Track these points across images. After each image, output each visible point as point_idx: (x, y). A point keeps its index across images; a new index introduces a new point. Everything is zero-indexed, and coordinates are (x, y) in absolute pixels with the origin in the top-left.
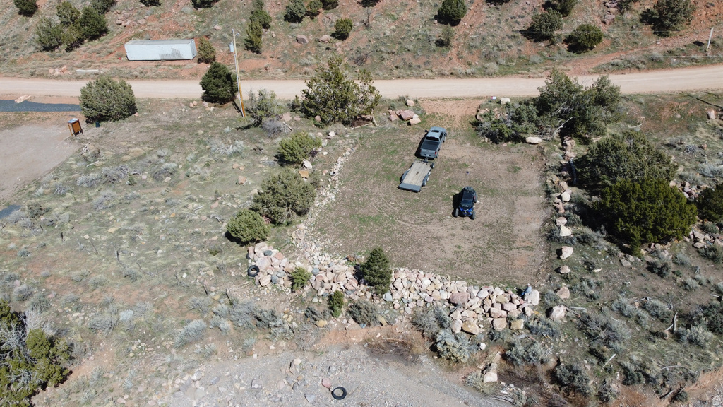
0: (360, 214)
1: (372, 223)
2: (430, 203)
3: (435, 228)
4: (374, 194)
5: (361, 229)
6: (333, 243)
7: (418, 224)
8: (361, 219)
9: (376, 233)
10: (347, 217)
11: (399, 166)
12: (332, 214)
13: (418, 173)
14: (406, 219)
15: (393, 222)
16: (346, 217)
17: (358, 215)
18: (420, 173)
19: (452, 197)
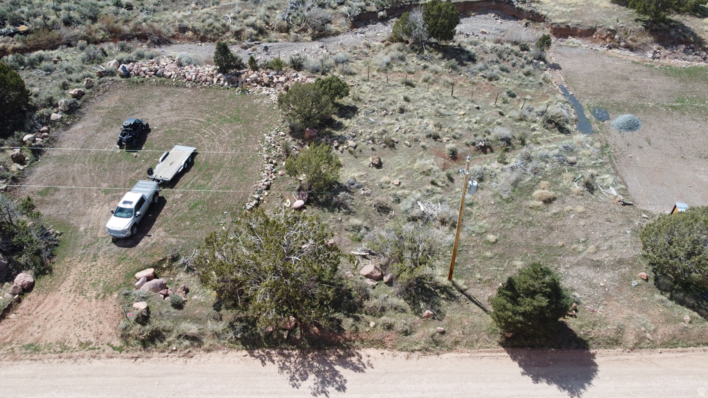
0: (239, 124)
1: (228, 117)
2: (168, 140)
3: (172, 118)
4: (225, 144)
5: (238, 111)
6: (262, 102)
7: (187, 120)
8: (239, 120)
9: (225, 110)
10: (251, 121)
11: (191, 182)
12: (265, 122)
13: (171, 164)
14: (196, 123)
15: (209, 120)
16: (253, 121)
17: (241, 123)
18: (169, 164)
19: (143, 148)
